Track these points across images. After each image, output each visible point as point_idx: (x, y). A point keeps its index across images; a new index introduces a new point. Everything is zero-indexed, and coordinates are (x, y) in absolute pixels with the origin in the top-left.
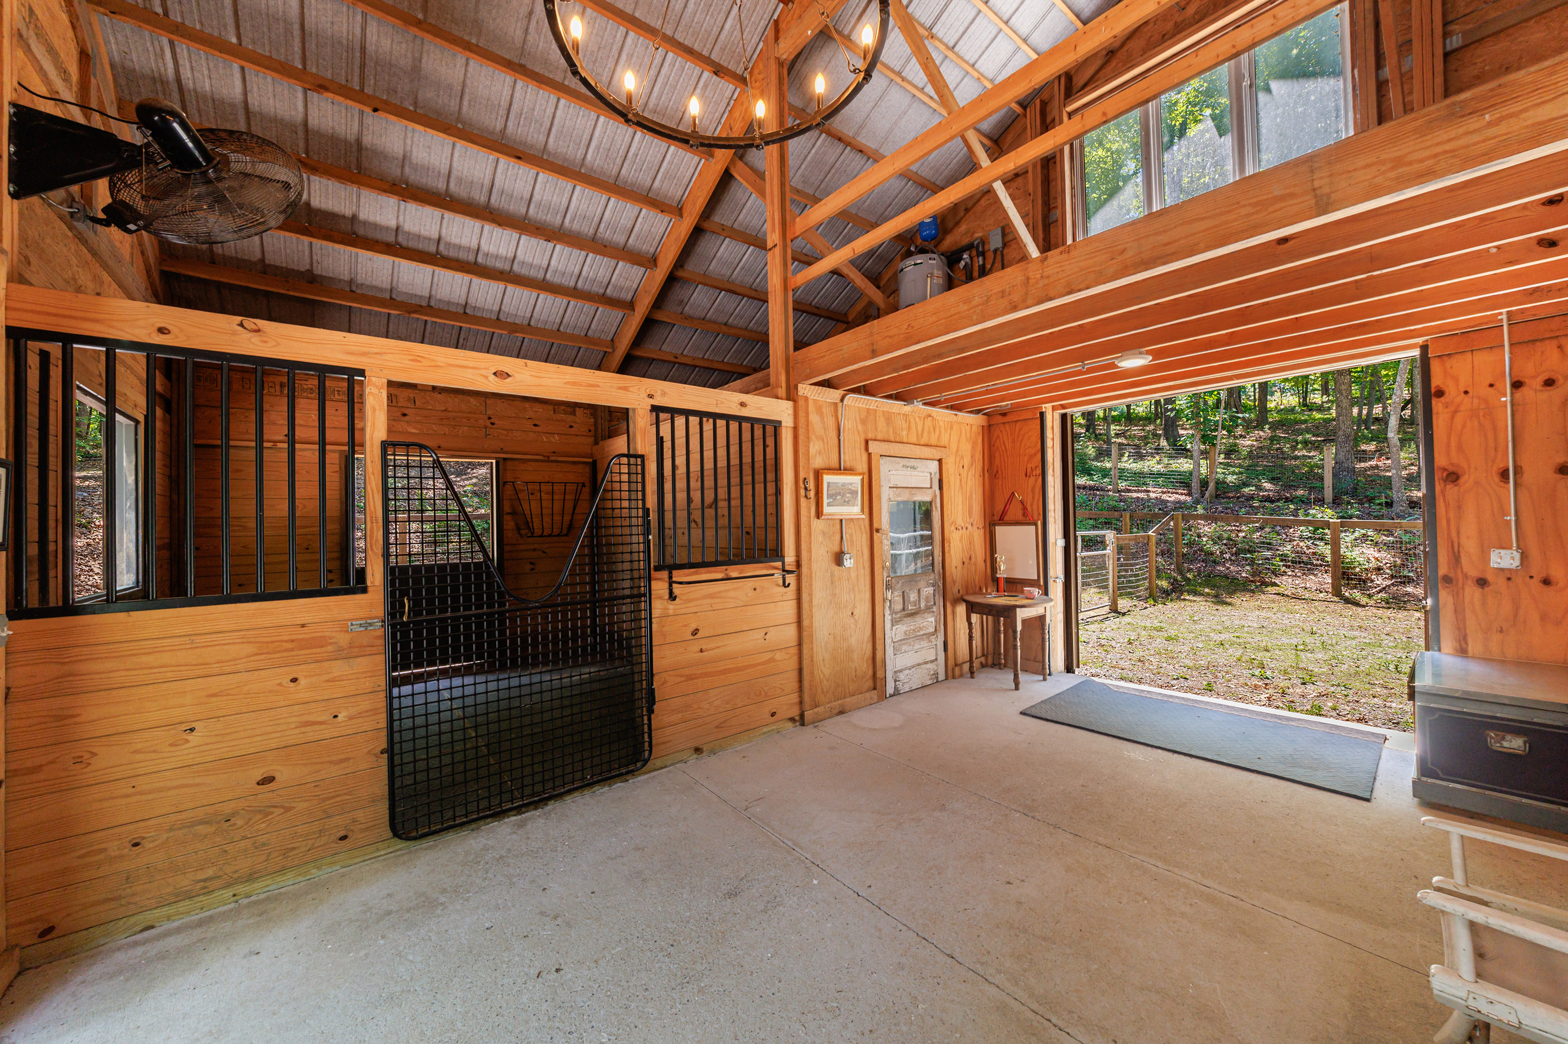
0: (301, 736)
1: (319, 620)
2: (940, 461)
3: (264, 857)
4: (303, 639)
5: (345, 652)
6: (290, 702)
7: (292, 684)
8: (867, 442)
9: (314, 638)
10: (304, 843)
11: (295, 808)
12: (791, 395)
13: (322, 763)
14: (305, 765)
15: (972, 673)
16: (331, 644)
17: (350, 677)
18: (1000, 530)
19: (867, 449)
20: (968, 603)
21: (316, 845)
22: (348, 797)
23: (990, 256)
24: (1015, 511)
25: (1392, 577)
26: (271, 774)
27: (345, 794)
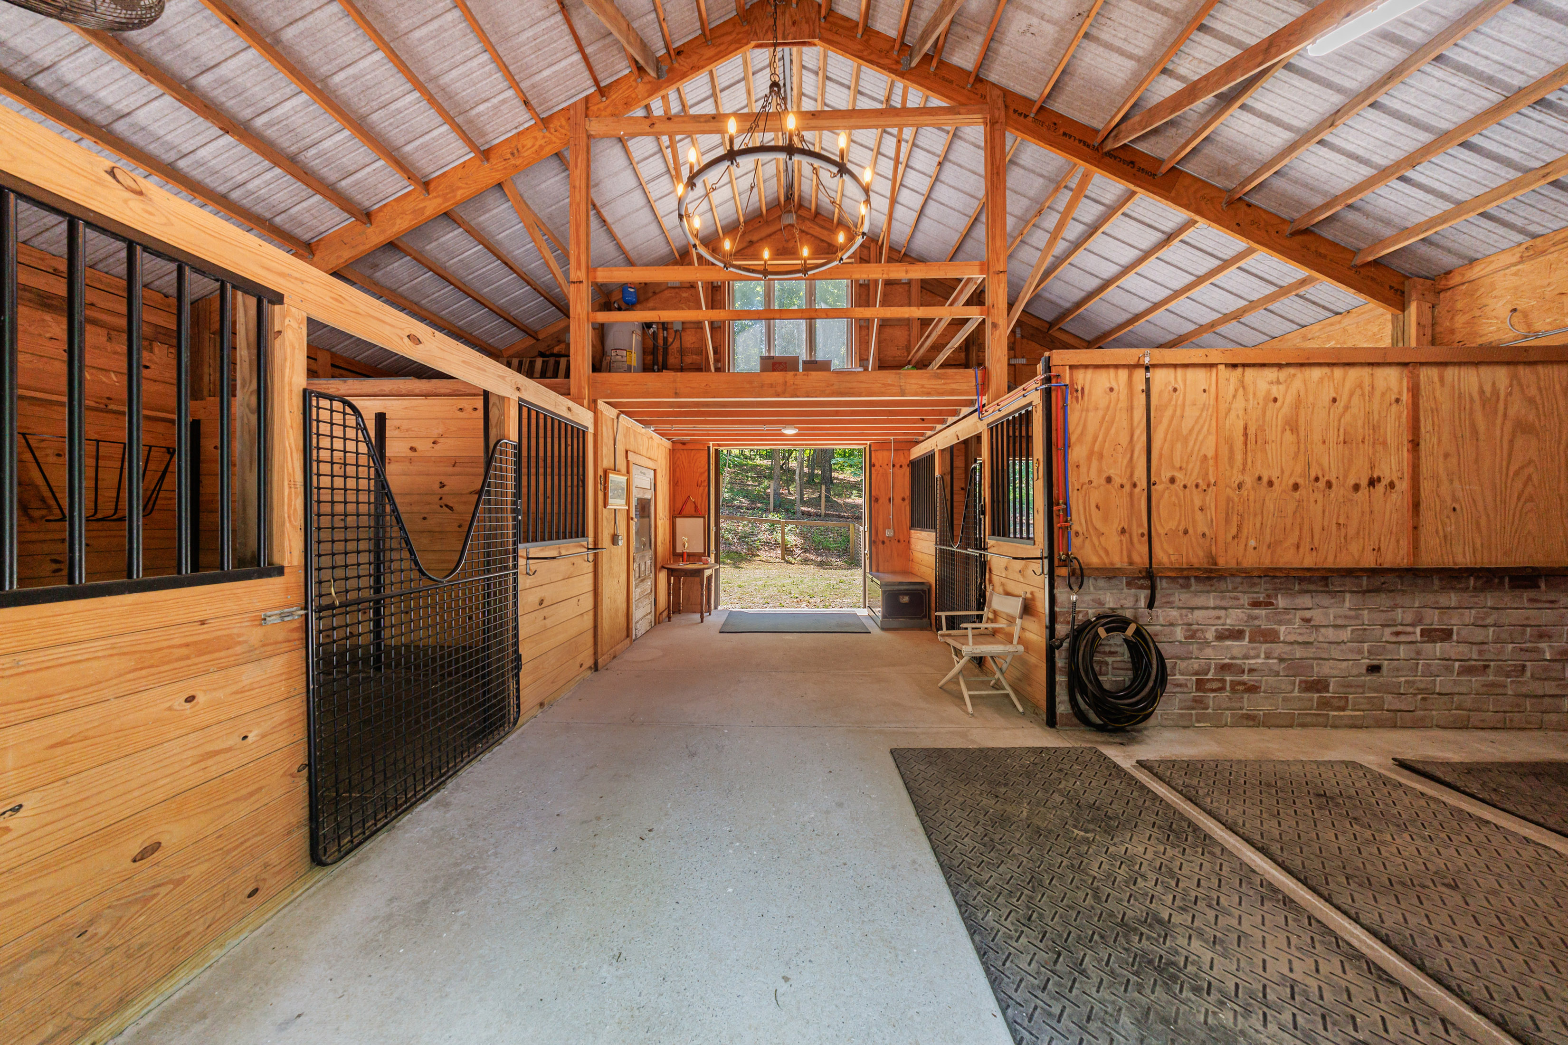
0: (201, 773)
1: (224, 614)
2: (655, 470)
3: (143, 965)
4: (201, 642)
5: (257, 652)
6: (184, 731)
7: (188, 705)
8: (627, 452)
9: (217, 638)
10: (202, 920)
11: (189, 876)
12: (593, 406)
13: (228, 803)
14: (206, 812)
15: (669, 618)
16: (240, 643)
17: (263, 683)
18: (679, 521)
19: (627, 457)
20: (668, 569)
21: (218, 916)
22: (259, 838)
23: (672, 332)
24: (689, 508)
25: (802, 549)
26: (155, 839)
27: (255, 836)
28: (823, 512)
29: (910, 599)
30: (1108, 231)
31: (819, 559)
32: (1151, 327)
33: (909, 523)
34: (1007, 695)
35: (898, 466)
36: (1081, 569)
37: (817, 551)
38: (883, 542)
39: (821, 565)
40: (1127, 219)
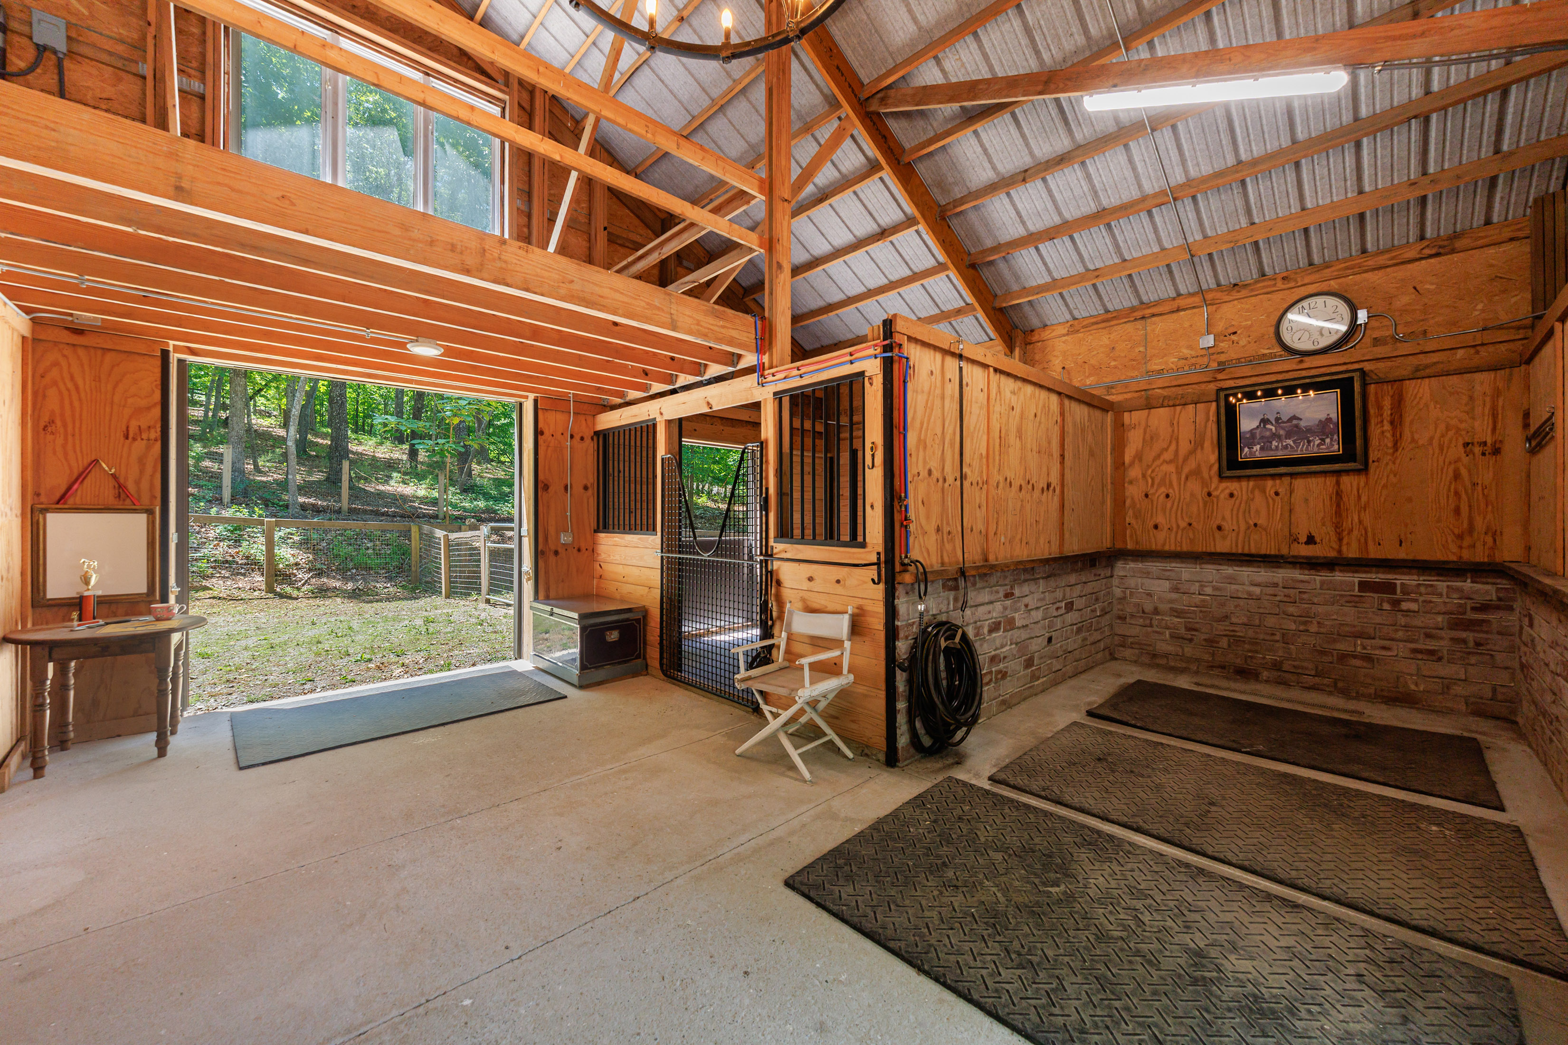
15: (36, 768)
18: (59, 519)
24: (96, 491)
25: (310, 570)
28: (345, 504)
29: (620, 633)
30: (835, 205)
31: (350, 586)
32: (838, 321)
33: (594, 525)
34: (831, 742)
35: (577, 438)
36: (925, 572)
37: (343, 573)
38: (556, 553)
39: (355, 595)
40: (855, 197)
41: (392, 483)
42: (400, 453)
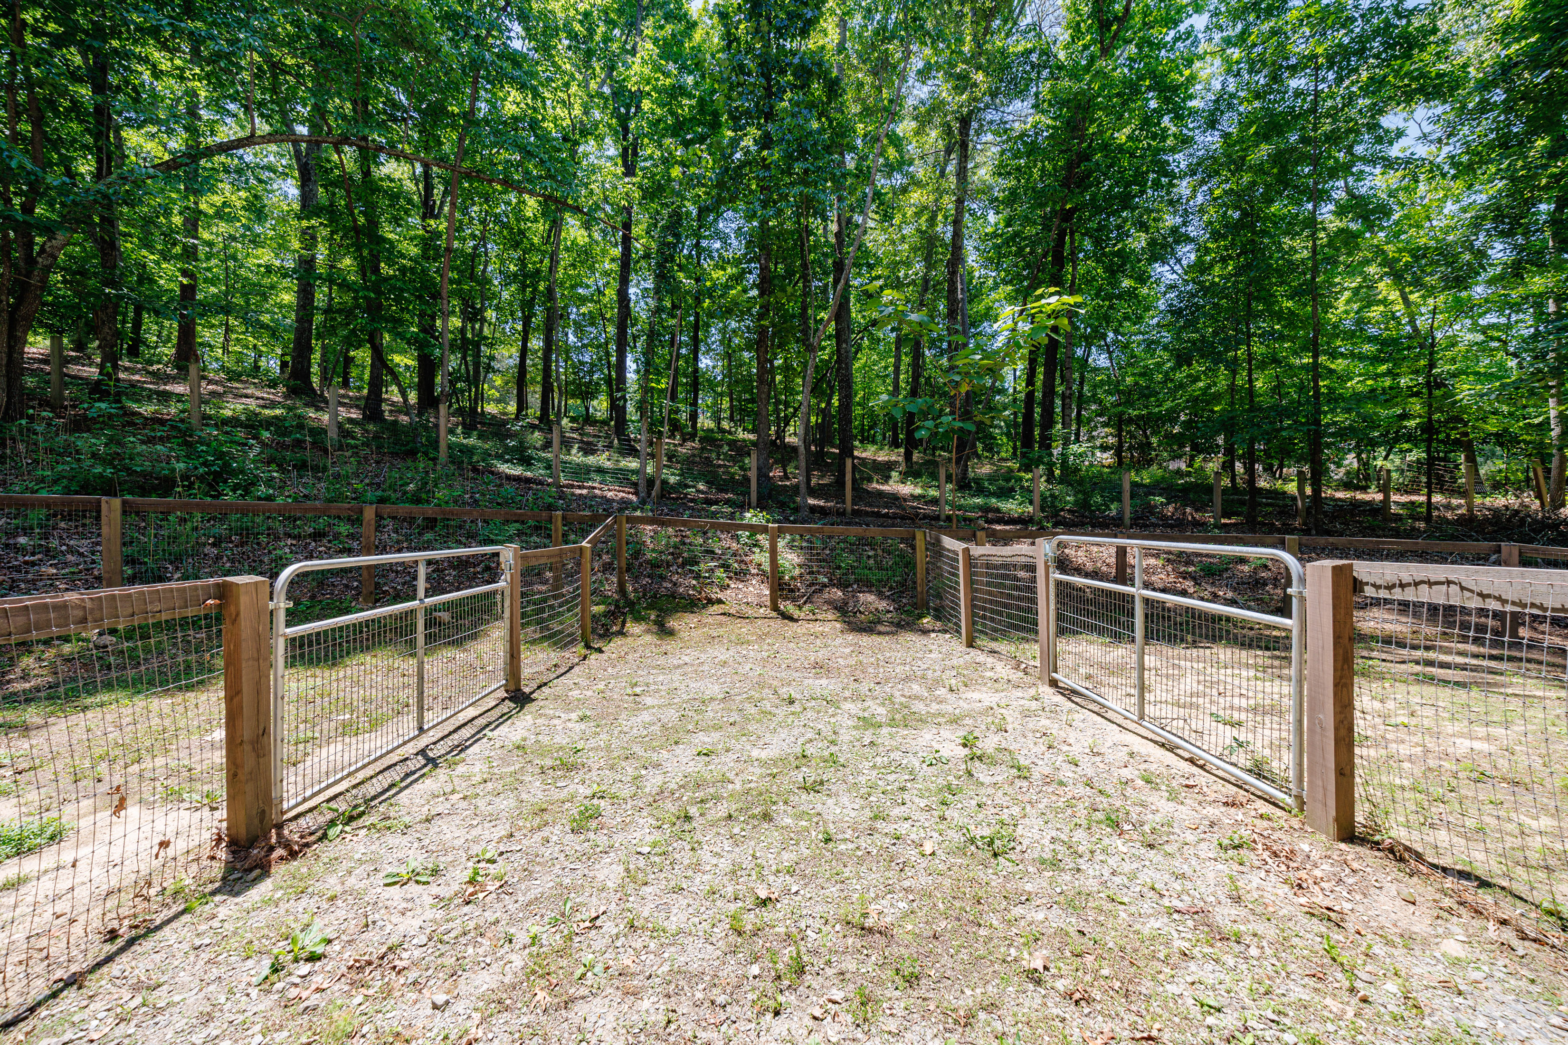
28: (848, 505)
41: (891, 482)
42: (896, 455)
